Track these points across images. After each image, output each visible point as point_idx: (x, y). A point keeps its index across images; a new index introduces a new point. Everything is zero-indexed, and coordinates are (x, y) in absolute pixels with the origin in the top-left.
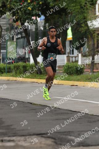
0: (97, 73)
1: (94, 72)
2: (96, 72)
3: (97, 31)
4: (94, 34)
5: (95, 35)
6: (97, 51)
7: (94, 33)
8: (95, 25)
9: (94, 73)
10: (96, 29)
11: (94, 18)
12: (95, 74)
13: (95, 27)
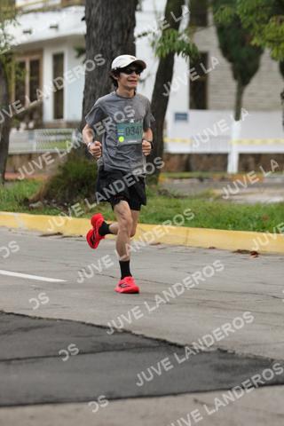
0: (16, 184)
1: (7, 181)
2: (12, 181)
3: (19, 54)
4: (8, 65)
5: (10, 68)
6: (16, 117)
7: (9, 61)
8: (13, 38)
9: (7, 184)
10: (14, 50)
11: (8, 15)
12: (9, 186)
13: (13, 43)
